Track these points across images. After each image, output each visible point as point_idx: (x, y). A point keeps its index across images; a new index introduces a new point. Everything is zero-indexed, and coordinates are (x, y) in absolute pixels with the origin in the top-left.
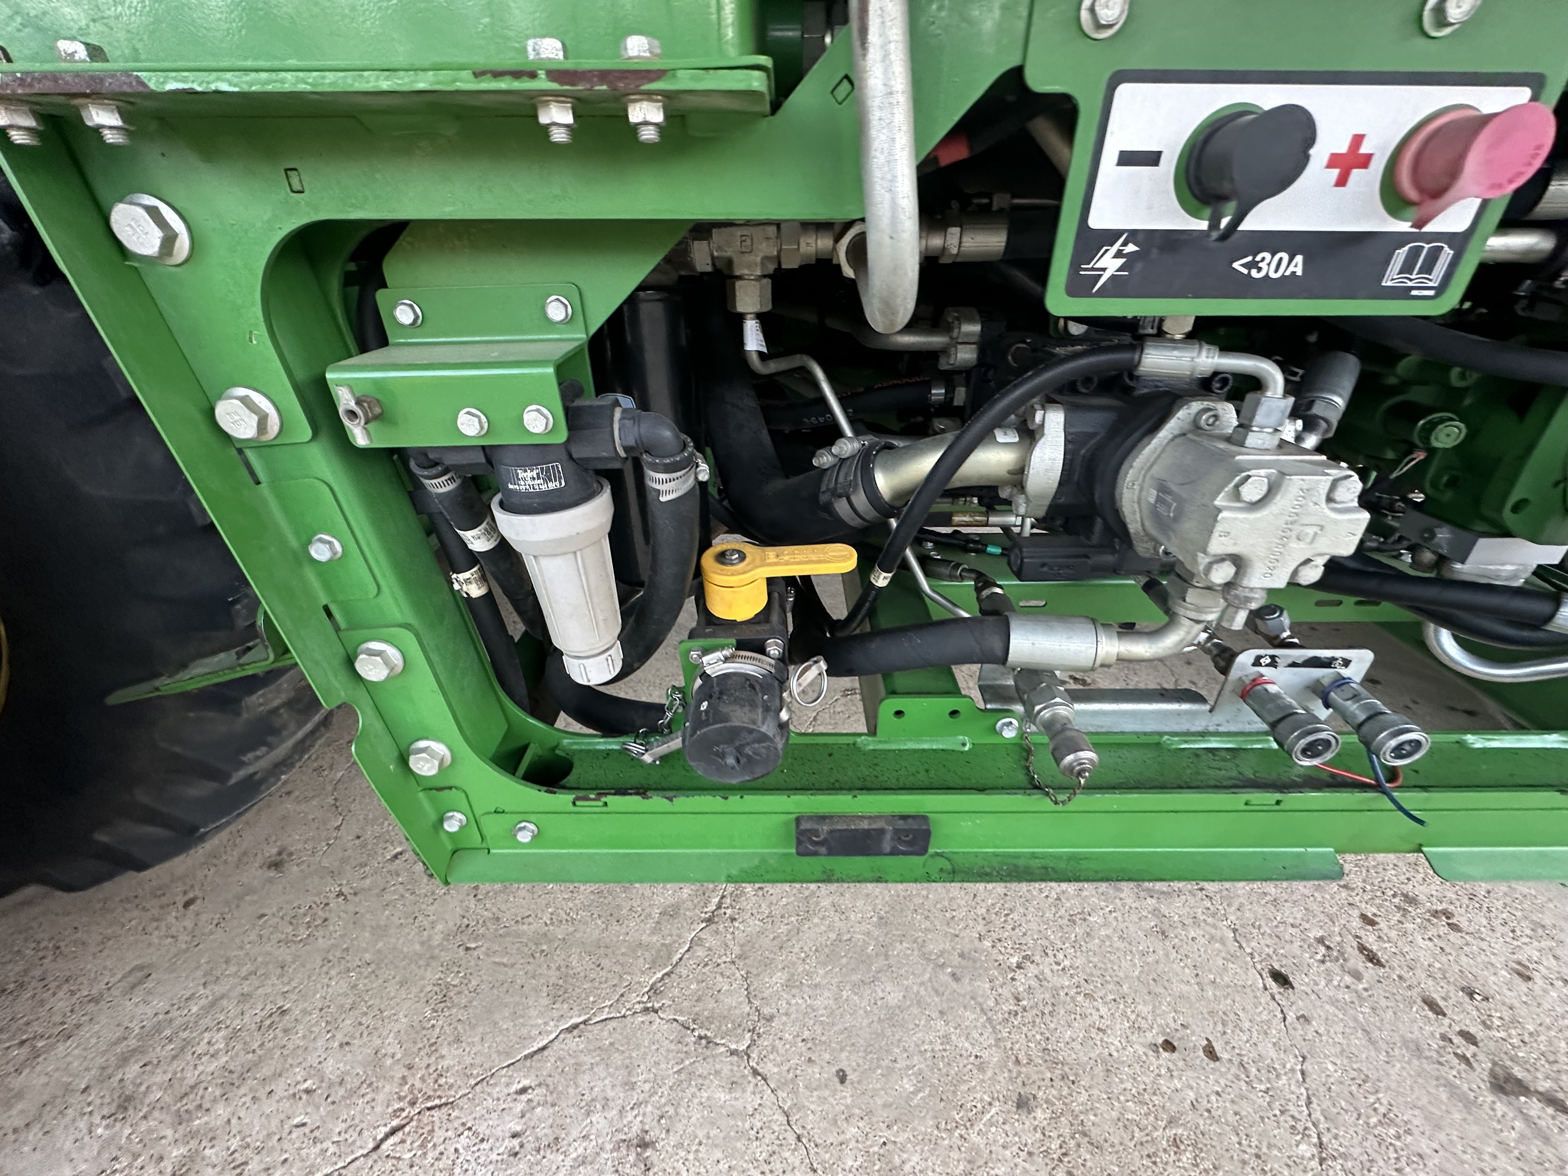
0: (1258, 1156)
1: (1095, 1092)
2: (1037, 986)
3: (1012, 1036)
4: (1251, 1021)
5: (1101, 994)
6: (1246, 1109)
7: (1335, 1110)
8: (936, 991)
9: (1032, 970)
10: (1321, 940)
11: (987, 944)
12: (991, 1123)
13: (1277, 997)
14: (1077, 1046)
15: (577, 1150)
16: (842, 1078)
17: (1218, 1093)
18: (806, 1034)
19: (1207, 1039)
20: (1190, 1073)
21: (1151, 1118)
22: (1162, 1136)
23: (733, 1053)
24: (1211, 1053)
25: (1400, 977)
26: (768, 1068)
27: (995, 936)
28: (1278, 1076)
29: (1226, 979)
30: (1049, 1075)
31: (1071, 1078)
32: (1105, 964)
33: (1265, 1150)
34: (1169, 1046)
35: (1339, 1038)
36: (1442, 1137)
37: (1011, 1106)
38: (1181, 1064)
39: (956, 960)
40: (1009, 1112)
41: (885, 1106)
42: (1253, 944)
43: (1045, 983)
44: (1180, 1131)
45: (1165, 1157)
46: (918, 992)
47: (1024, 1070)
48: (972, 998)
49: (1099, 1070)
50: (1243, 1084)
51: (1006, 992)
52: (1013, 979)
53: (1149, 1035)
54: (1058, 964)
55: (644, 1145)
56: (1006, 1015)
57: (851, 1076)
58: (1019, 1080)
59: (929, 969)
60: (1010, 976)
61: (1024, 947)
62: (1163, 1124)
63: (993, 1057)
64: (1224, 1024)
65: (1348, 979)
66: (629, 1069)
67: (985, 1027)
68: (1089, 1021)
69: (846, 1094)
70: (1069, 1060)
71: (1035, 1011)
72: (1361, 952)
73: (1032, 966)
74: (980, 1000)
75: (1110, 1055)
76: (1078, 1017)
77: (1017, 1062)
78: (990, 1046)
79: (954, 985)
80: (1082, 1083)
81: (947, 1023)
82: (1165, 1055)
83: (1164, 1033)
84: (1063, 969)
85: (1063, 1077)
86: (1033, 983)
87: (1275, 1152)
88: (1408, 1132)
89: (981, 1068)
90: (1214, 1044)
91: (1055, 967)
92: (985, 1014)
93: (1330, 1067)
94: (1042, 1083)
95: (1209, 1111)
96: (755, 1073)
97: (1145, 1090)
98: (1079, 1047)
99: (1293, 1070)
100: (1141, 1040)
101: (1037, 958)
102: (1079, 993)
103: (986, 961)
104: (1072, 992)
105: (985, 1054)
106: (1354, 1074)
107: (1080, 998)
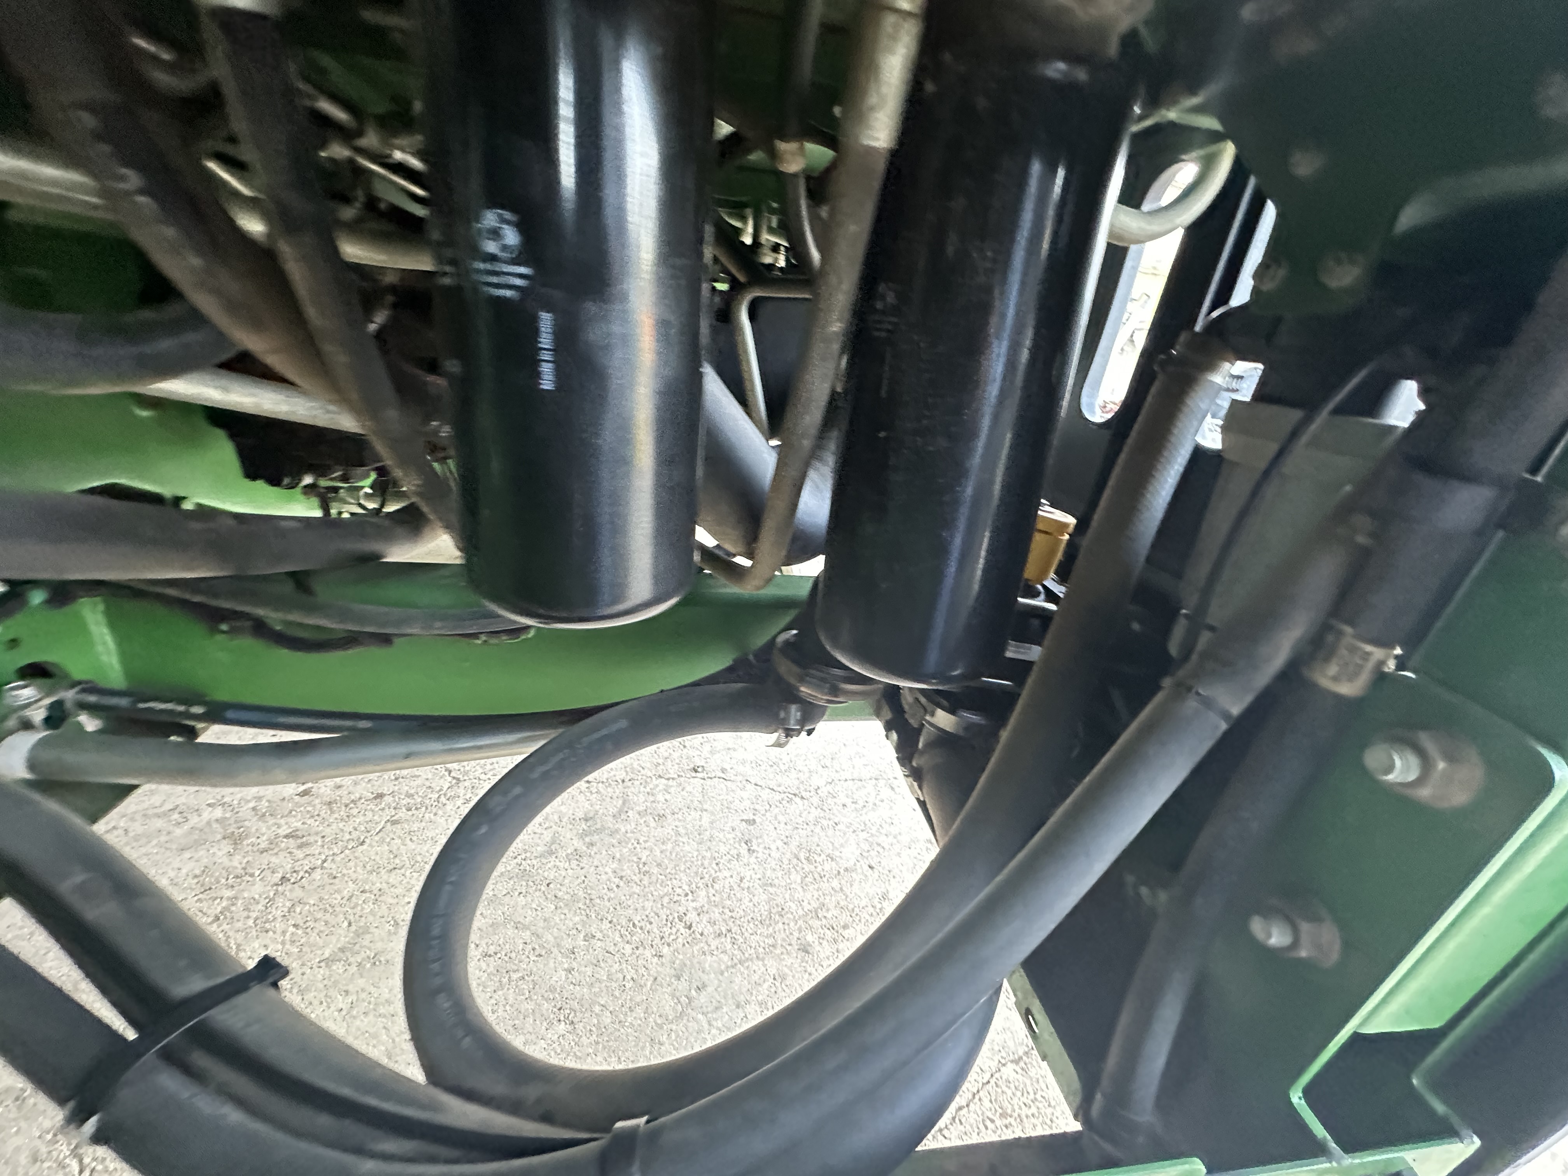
2: (707, 916)
3: (753, 945)
5: (713, 872)
8: (717, 1008)
11: (665, 950)
14: (755, 900)
22: (808, 867)
27: (657, 941)
30: (780, 925)
31: (780, 910)
32: (686, 861)
38: (760, 840)
39: (683, 985)
40: (813, 960)
43: (705, 909)
45: (819, 869)
46: (719, 1029)
47: (779, 942)
48: (722, 973)
49: (772, 890)
51: (714, 944)
52: (702, 934)
53: (742, 851)
54: (686, 895)
56: (736, 947)
58: (789, 948)
59: (694, 1014)
60: (699, 936)
61: (670, 918)
62: (800, 864)
67: (748, 967)
68: (736, 887)
70: (767, 908)
71: (731, 923)
73: (689, 915)
74: (723, 967)
75: (760, 879)
76: (732, 892)
78: (765, 965)
79: (710, 989)
80: (783, 903)
81: (747, 1002)
84: (692, 892)
86: (705, 918)
91: (690, 897)
92: (736, 964)
94: (787, 931)
97: (780, 866)
98: (756, 898)
100: (746, 857)
101: (682, 910)
102: (712, 886)
103: (685, 954)
104: (712, 891)
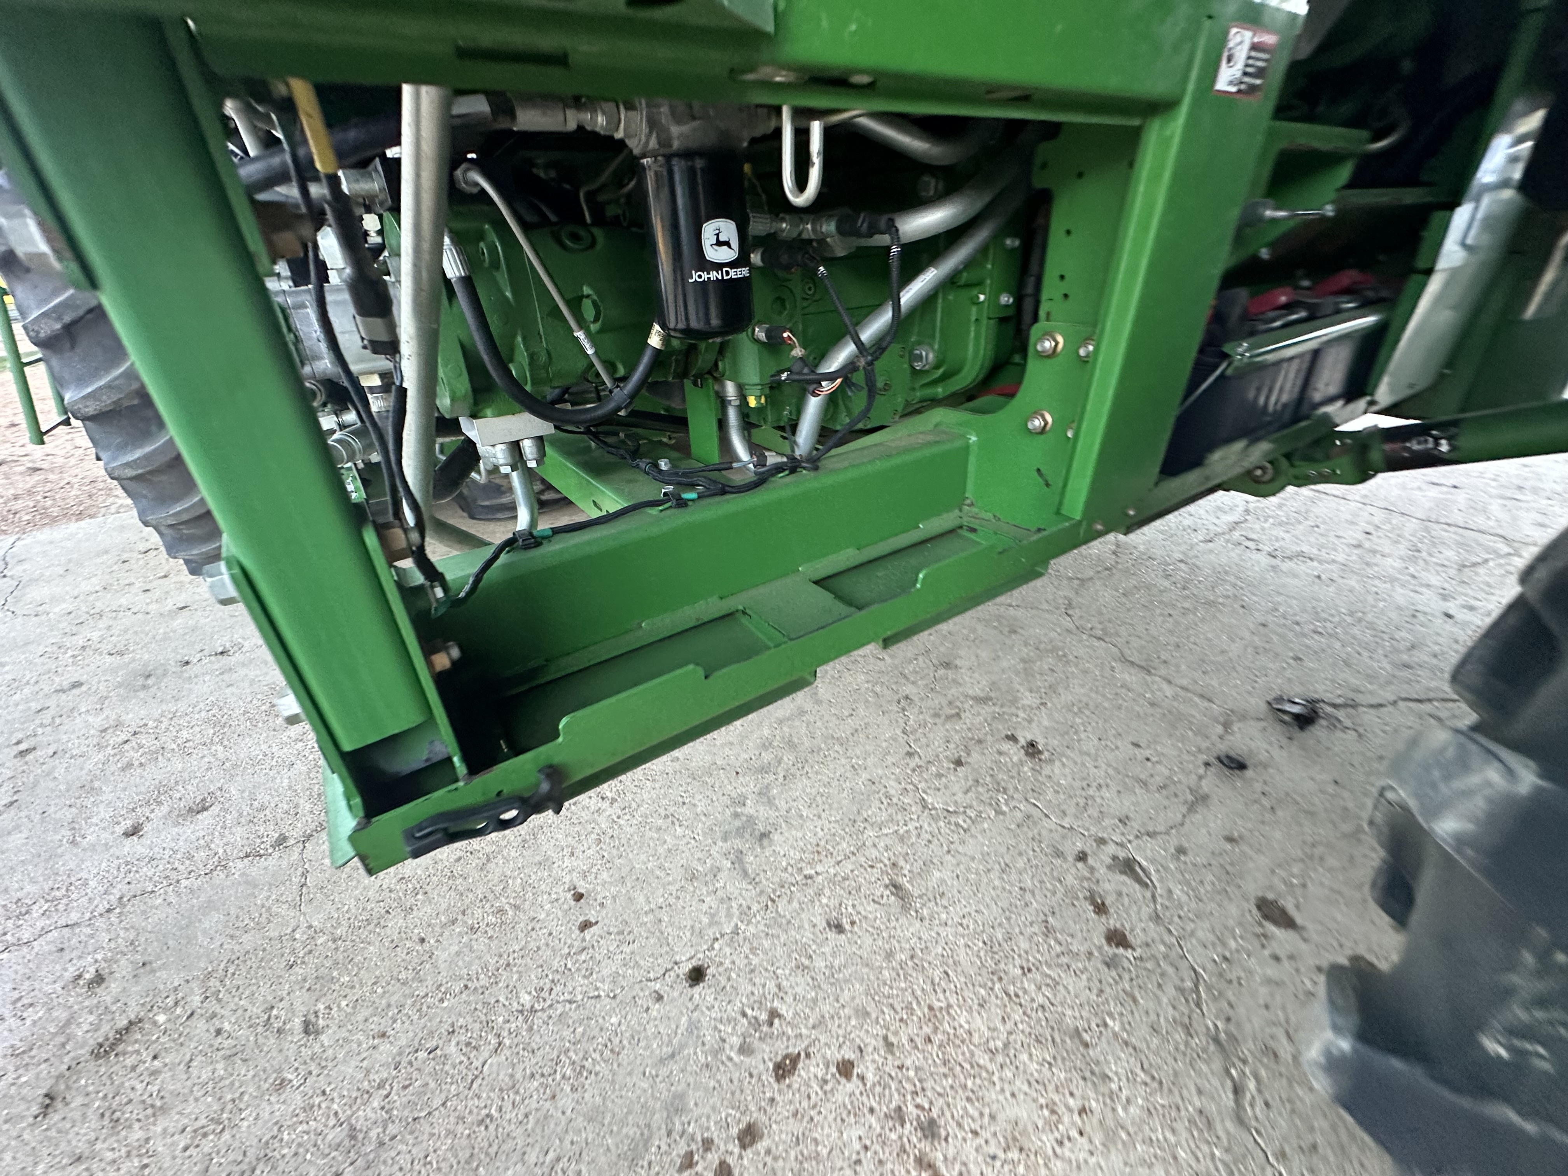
0: (508, 965)
1: (521, 860)
4: (632, 953)
6: (546, 953)
7: (570, 1022)
9: (605, 805)
10: (774, 1014)
13: (672, 973)
17: (550, 934)
19: (597, 922)
20: (560, 914)
21: (514, 895)
24: (586, 925)
25: (772, 1100)
28: (585, 977)
29: (670, 930)
33: (515, 969)
34: (579, 897)
35: (651, 1030)
36: (580, 1122)
42: (728, 950)
44: (510, 913)
50: (567, 951)
64: (618, 933)
65: (736, 1041)
72: (786, 1056)
82: (569, 896)
83: (588, 892)
85: (524, 841)
87: (515, 977)
88: (574, 1089)
90: (595, 927)
93: (614, 1020)
95: (533, 929)
99: (597, 989)
106: (616, 1041)
107: (594, 836)
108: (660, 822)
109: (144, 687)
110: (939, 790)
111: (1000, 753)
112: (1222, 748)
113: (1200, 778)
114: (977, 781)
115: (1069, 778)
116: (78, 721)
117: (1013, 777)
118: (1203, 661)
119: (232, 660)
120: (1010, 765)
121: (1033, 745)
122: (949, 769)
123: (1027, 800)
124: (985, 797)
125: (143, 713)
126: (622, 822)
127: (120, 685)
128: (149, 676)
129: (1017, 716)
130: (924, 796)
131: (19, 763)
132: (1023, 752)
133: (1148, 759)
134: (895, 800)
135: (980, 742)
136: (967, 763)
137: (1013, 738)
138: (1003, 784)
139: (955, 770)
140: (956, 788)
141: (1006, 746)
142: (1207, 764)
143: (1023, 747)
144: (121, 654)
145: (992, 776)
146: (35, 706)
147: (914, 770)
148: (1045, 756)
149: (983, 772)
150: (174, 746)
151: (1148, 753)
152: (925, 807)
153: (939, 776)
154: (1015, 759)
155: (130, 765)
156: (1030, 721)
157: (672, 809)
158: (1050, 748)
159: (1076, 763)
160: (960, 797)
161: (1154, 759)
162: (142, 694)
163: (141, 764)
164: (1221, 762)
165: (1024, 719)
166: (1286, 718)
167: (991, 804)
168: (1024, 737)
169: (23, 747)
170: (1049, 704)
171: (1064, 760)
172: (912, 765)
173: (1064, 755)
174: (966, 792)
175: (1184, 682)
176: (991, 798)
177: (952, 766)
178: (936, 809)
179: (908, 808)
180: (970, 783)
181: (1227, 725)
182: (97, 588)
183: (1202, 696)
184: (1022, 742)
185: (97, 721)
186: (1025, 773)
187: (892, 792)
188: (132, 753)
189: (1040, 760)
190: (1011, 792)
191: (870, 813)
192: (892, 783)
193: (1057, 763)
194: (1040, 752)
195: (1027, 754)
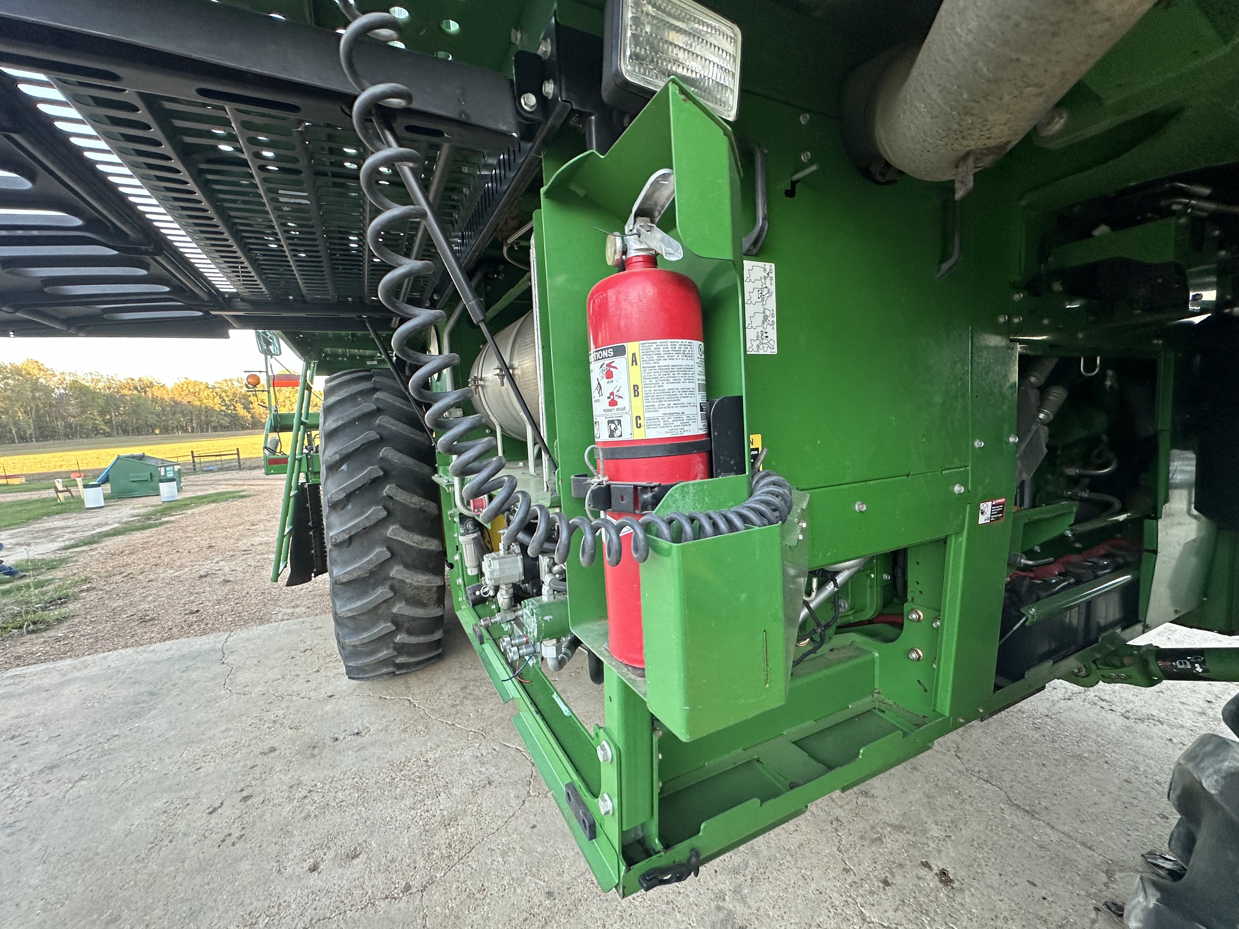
12: (536, 884)
15: (483, 769)
16: (534, 827)
18: (545, 810)
23: (528, 792)
26: (527, 804)
37: (547, 890)
41: (528, 844)
55: (489, 783)
57: (535, 830)
63: (566, 878)
66: (511, 769)
69: (528, 830)
77: (568, 889)
85: (569, 910)
89: (558, 874)
96: (524, 801)
105: (566, 874)
107: (618, 913)
108: (664, 907)
109: (313, 756)
110: (873, 905)
111: (919, 878)
112: (1108, 895)
113: (1094, 922)
114: (903, 901)
115: (979, 908)
116: (275, 777)
117: (932, 901)
118: (1079, 810)
119: (366, 739)
120: (928, 889)
121: (944, 874)
122: (879, 887)
123: (946, 923)
124: (912, 916)
125: (313, 775)
126: (637, 903)
127: (298, 752)
128: (314, 747)
129: (928, 846)
130: (862, 909)
131: (243, 806)
132: (937, 878)
133: (1044, 899)
134: (839, 911)
135: (901, 866)
136: (893, 883)
137: (926, 865)
138: (925, 907)
139: (885, 889)
140: (887, 905)
141: (923, 872)
142: (1097, 909)
143: (936, 874)
144: (297, 728)
145: (915, 898)
146: (250, 764)
147: (851, 886)
148: (956, 884)
149: (907, 893)
150: (334, 804)
151: (1043, 893)
152: (864, 920)
153: (872, 893)
154: (932, 885)
155: (309, 816)
156: (940, 851)
157: (671, 897)
158: (959, 878)
159: (982, 894)
160: (890, 914)
161: (1050, 899)
162: (312, 761)
163: (316, 816)
164: (1108, 907)
165: (934, 849)
166: (1161, 872)
167: (917, 924)
168: (937, 865)
169: (245, 794)
170: (953, 838)
171: (973, 890)
172: (849, 880)
173: (972, 886)
174: (896, 910)
175: (1066, 829)
176: (916, 918)
177: (882, 885)
178: (873, 923)
179: (851, 919)
180: (898, 902)
181: (1109, 874)
182: (279, 677)
183: (1083, 844)
184: (936, 870)
185: (286, 779)
186: (942, 899)
187: (837, 903)
188: (309, 807)
189: (953, 888)
190: (932, 914)
191: (821, 920)
192: (836, 895)
193: (967, 892)
194: (952, 881)
195: (941, 881)
